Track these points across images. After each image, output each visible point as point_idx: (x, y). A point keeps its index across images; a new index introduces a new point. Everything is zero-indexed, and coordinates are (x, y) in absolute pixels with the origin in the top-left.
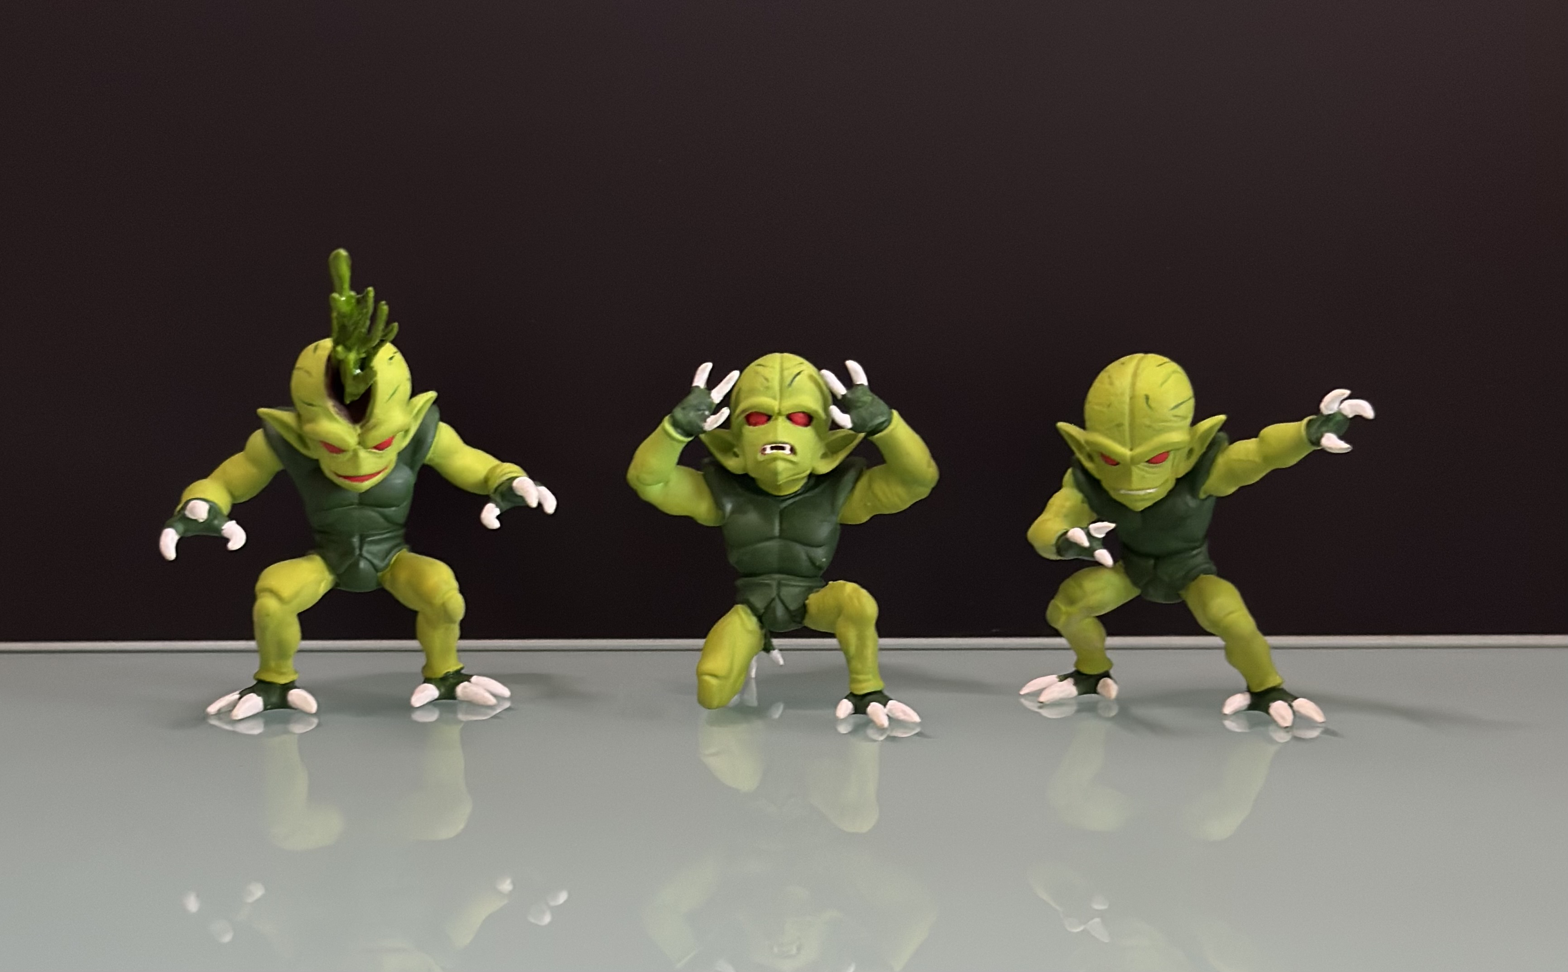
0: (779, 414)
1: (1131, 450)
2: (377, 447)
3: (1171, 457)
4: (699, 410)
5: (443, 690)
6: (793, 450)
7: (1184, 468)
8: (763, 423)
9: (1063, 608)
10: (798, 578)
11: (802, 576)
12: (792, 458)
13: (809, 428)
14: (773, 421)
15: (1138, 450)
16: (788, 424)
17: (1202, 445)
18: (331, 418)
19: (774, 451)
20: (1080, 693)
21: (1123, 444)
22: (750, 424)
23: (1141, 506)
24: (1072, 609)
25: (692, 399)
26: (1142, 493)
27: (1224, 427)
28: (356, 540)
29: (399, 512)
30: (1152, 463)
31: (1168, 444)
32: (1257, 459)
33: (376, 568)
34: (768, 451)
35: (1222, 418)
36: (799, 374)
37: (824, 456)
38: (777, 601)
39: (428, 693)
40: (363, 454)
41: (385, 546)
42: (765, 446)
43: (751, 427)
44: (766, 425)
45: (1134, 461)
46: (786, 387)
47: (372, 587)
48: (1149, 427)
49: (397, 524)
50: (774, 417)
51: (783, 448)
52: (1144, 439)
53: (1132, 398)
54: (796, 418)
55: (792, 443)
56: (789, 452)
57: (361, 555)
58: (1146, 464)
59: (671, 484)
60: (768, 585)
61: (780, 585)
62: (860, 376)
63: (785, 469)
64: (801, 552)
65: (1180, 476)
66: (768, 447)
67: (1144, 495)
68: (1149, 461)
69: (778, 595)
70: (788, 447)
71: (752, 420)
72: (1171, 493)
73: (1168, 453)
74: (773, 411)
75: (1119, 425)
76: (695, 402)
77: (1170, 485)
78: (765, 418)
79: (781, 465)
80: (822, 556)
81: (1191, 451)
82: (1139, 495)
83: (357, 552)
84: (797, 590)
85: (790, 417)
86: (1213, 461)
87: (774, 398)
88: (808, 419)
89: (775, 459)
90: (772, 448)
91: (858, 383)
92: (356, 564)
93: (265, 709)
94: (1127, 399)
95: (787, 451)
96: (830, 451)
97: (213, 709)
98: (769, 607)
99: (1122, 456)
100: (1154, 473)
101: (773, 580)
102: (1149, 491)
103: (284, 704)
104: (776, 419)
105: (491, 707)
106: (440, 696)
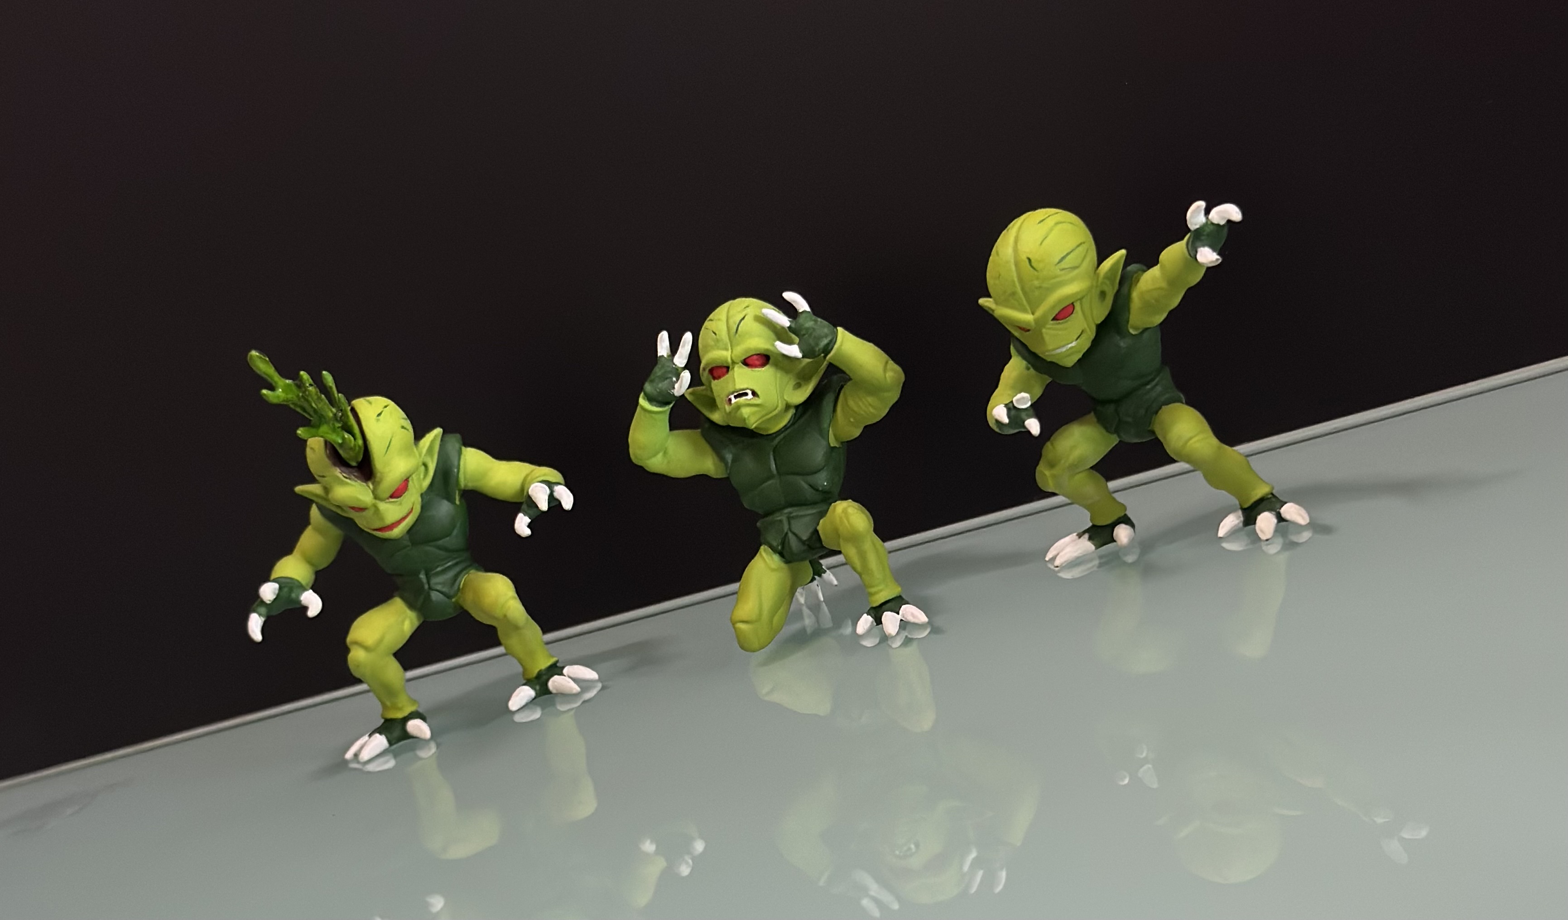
0: (734, 363)
1: (1033, 314)
2: (392, 496)
3: (1078, 306)
4: (667, 378)
5: (538, 688)
6: (754, 394)
7: (1100, 313)
8: (724, 375)
9: (1047, 473)
10: (805, 507)
11: (811, 504)
12: (757, 401)
13: (767, 367)
14: (731, 370)
15: (1039, 313)
16: (746, 369)
17: (1113, 285)
18: (343, 483)
19: (738, 399)
20: (1097, 548)
21: (1024, 311)
22: (714, 378)
23: (1070, 362)
24: (1055, 471)
25: (658, 371)
26: (1064, 349)
27: (1128, 261)
28: (422, 576)
29: (455, 539)
30: (1057, 320)
31: (1067, 297)
32: (1164, 285)
33: (449, 597)
34: (734, 401)
35: (1123, 252)
36: (743, 318)
37: (798, 386)
38: (790, 534)
39: (524, 694)
40: (383, 506)
41: (450, 574)
42: (729, 397)
43: (716, 381)
44: (727, 376)
45: (1040, 323)
46: (735, 333)
47: (451, 613)
48: (1040, 287)
49: (457, 551)
50: (731, 367)
51: (746, 394)
52: (1041, 300)
53: (1017, 264)
54: (749, 361)
55: (752, 388)
56: (752, 397)
57: (430, 588)
58: (1052, 322)
59: (671, 451)
60: (781, 521)
61: (789, 519)
62: (801, 304)
63: (754, 414)
64: (802, 483)
65: (1099, 322)
66: (732, 397)
67: (1067, 350)
68: (1054, 319)
69: (790, 529)
70: (750, 392)
71: (715, 374)
72: (1095, 342)
73: (1072, 305)
74: (726, 361)
75: (1014, 294)
76: (659, 374)
77: (1091, 334)
78: (725, 370)
79: (746, 412)
80: (823, 480)
81: (1103, 294)
82: (1061, 353)
83: (426, 587)
84: (807, 519)
85: (746, 363)
86: (1128, 297)
87: (727, 349)
88: (764, 359)
89: (738, 407)
90: (736, 397)
91: (800, 311)
92: (428, 596)
93: (391, 743)
94: (1013, 268)
95: (750, 396)
96: (802, 379)
97: (349, 755)
98: (784, 542)
99: (1028, 323)
100: (1066, 329)
101: (782, 517)
102: (1070, 346)
103: (406, 736)
104: (733, 368)
105: (576, 695)
106: (536, 694)
